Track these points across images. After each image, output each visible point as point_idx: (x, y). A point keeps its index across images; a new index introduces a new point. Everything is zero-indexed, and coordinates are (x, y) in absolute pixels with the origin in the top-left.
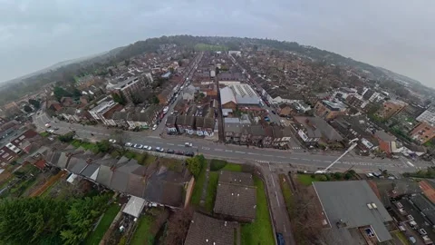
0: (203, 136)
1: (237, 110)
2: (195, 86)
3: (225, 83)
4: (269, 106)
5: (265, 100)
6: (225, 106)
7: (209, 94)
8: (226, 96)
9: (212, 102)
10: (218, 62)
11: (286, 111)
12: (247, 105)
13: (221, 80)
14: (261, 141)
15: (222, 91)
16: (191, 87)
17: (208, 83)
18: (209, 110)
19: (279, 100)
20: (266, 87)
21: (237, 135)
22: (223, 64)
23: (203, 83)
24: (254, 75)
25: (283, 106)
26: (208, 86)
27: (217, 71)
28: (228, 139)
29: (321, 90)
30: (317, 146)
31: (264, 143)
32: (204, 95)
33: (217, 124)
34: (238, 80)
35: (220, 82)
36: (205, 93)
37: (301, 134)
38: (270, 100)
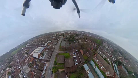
0: (46, 67)
1: (42, 54)
2: (25, 65)
3: (32, 53)
4: (46, 46)
5: (44, 46)
6: (39, 57)
7: (32, 61)
8: (36, 55)
9: (35, 61)
10: (24, 51)
11: (49, 44)
12: (42, 51)
13: (30, 54)
14: (52, 52)
15: (34, 56)
16: (24, 67)
17: (27, 59)
18: (37, 63)
19: (46, 44)
20: (42, 45)
21: (49, 57)
22: (26, 50)
23: (26, 61)
24: (37, 45)
25: (48, 44)
26: (29, 60)
27: (26, 53)
28: (49, 59)
29: (50, 38)
30: (57, 43)
31: (53, 51)
32: (31, 63)
33: (43, 62)
34: (34, 50)
35: (31, 55)
36: (30, 62)
37: (54, 44)
38: (45, 45)
